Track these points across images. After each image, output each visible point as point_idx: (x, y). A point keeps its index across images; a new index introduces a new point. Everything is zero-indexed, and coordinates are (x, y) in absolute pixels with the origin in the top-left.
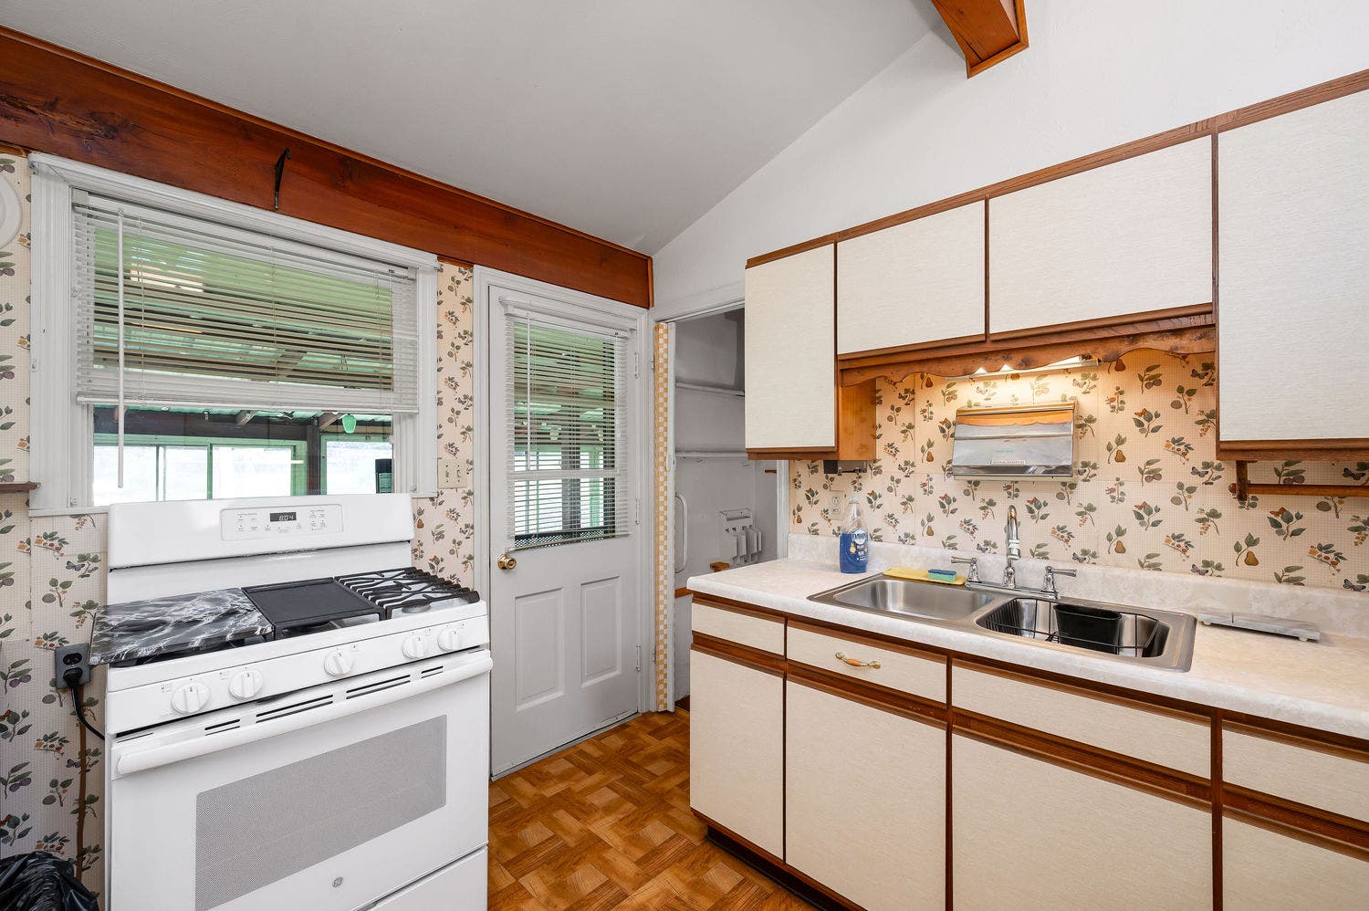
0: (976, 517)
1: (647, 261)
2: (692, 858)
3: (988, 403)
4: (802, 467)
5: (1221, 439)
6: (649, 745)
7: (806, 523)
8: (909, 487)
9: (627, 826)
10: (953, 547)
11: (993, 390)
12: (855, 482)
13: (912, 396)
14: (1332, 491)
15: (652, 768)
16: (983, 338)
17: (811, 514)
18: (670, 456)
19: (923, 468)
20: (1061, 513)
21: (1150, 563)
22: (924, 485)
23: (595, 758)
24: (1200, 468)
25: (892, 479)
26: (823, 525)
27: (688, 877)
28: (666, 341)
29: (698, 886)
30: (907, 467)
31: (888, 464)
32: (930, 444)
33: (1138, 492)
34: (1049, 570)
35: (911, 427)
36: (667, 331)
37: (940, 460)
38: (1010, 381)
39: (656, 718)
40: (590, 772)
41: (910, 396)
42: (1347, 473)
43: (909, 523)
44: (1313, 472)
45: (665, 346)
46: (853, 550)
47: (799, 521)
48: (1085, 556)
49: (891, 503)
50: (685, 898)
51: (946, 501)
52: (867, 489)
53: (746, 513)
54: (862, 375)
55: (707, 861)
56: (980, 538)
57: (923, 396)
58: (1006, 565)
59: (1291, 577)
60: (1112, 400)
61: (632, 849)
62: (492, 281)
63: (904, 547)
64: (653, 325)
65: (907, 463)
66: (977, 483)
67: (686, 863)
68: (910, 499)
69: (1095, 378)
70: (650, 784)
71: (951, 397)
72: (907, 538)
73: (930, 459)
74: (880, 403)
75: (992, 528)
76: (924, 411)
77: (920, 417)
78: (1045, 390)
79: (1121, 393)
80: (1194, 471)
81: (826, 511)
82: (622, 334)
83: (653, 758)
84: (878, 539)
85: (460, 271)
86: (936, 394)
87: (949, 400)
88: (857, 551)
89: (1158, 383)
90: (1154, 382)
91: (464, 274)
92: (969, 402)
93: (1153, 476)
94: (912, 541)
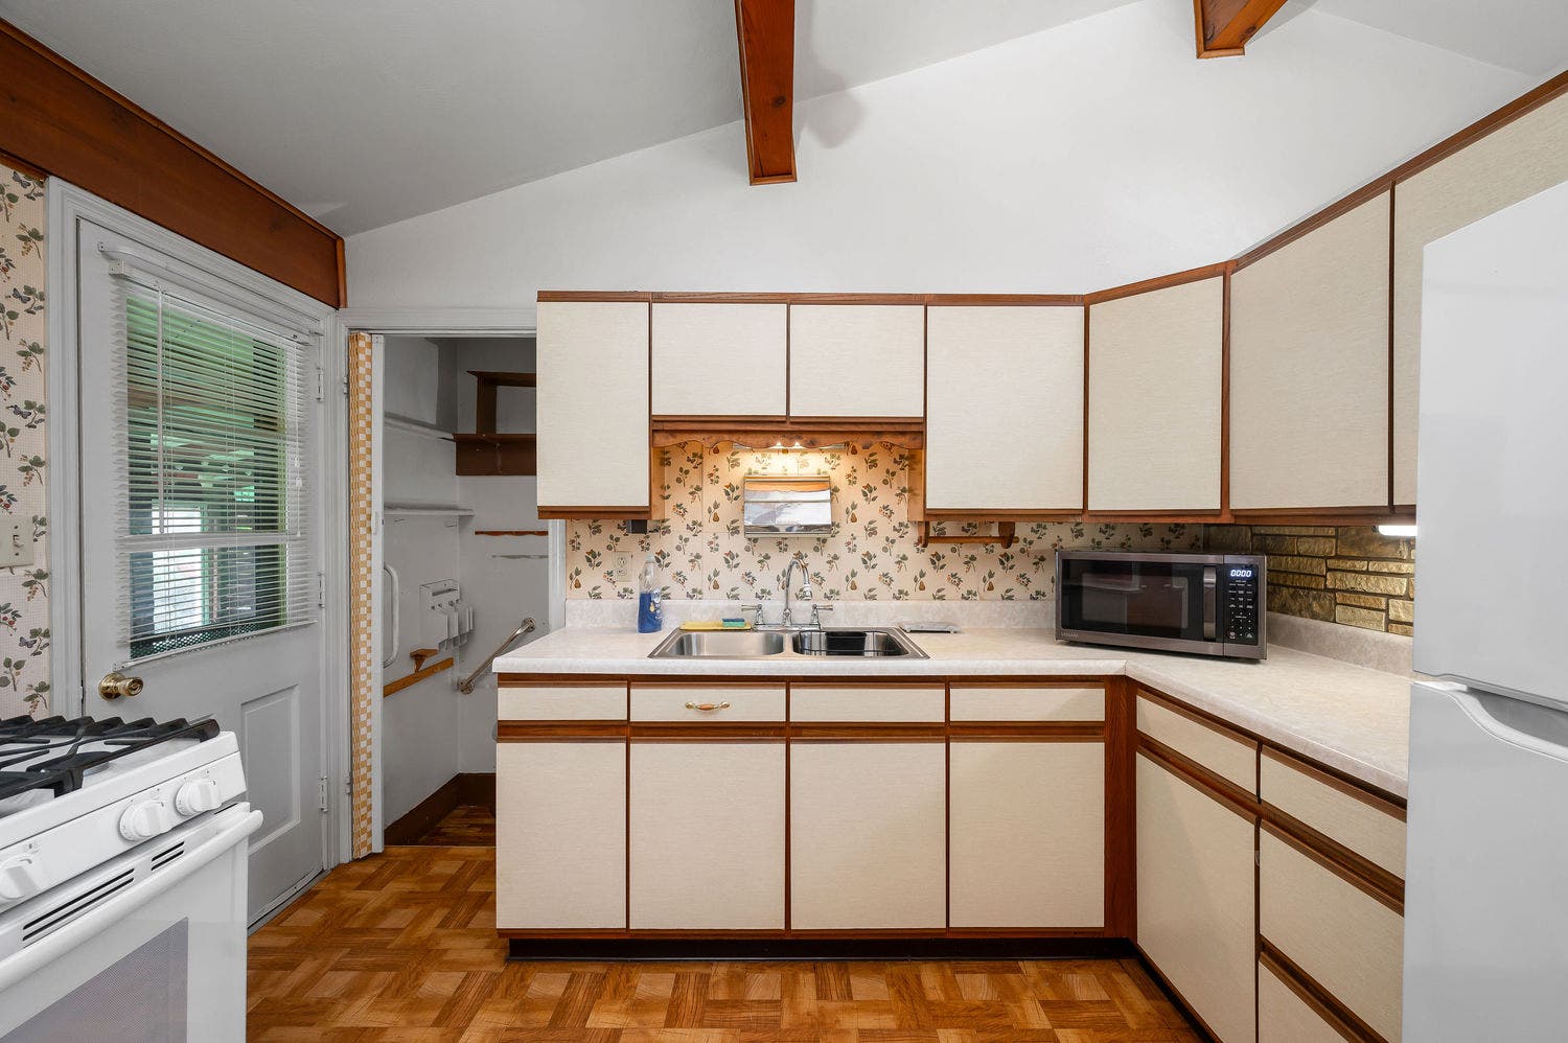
0: (755, 569)
1: (335, 242)
2: (502, 986)
3: (764, 471)
4: (582, 528)
5: (928, 507)
6: (366, 901)
7: (587, 586)
8: (697, 544)
9: (394, 996)
10: (736, 597)
11: (769, 461)
12: (642, 542)
13: (700, 461)
14: (956, 540)
15: (390, 922)
16: (784, 419)
17: (592, 578)
18: (377, 513)
19: (710, 527)
20: (816, 562)
21: (871, 596)
22: (711, 543)
23: (288, 948)
24: (897, 526)
25: (681, 538)
26: (606, 588)
27: (510, 1004)
28: (369, 359)
29: (526, 1007)
30: (695, 526)
31: (677, 525)
32: (716, 506)
33: (865, 544)
34: (815, 607)
35: (698, 489)
36: (370, 345)
37: (725, 520)
38: (781, 454)
39: (356, 868)
40: (291, 966)
41: (698, 460)
42: (964, 529)
43: (696, 579)
44: (951, 529)
45: (368, 365)
46: (652, 609)
47: (578, 585)
48: (832, 594)
49: (679, 561)
50: (518, 1024)
51: (730, 557)
52: (654, 549)
53: (450, 585)
54: (675, 437)
55: (522, 979)
56: (758, 587)
57: (710, 461)
58: (784, 607)
59: (939, 596)
60: (849, 476)
61: (419, 1016)
62: (85, 212)
63: (694, 602)
64: (344, 333)
65: (694, 523)
66: (755, 540)
67: (497, 994)
68: (698, 557)
69: (839, 458)
70: (399, 940)
71: (735, 464)
72: (694, 594)
73: (716, 519)
74: (669, 464)
75: (767, 578)
76: (711, 475)
77: (707, 480)
78: (805, 465)
79: (855, 471)
80: (895, 529)
81: (610, 573)
82: (301, 338)
83: (383, 912)
84: (667, 597)
85: (16, 178)
86: (722, 461)
87: (733, 466)
88: (656, 609)
89: (875, 465)
90: (873, 464)
91: (25, 185)
92: (750, 469)
93: (872, 532)
94: (700, 596)
